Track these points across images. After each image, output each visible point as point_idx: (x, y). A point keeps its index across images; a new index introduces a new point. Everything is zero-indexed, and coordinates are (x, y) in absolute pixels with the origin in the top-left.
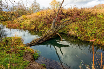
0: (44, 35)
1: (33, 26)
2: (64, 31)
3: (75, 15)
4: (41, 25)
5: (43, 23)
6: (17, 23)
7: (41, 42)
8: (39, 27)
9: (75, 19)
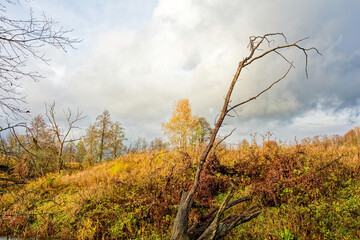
1: (88, 223)
3: (275, 172)
4: (127, 220)
5: (137, 210)
9: (275, 192)
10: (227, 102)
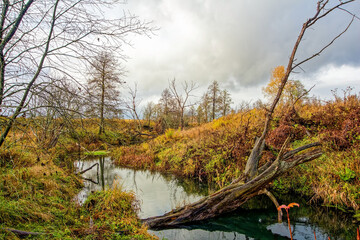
0: (212, 194)
1: (190, 161)
2: (299, 186)
3: (349, 122)
4: (216, 159)
5: (225, 153)
7: (201, 217)
8: (209, 167)
9: (346, 139)
10: (292, 61)
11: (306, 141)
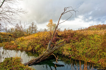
0: (40, 56)
1: (30, 47)
2: (59, 52)
3: (69, 36)
4: (38, 46)
5: (40, 44)
6: (14, 44)
7: (38, 62)
8: (36, 48)
9: (69, 41)
11: (60, 41)
